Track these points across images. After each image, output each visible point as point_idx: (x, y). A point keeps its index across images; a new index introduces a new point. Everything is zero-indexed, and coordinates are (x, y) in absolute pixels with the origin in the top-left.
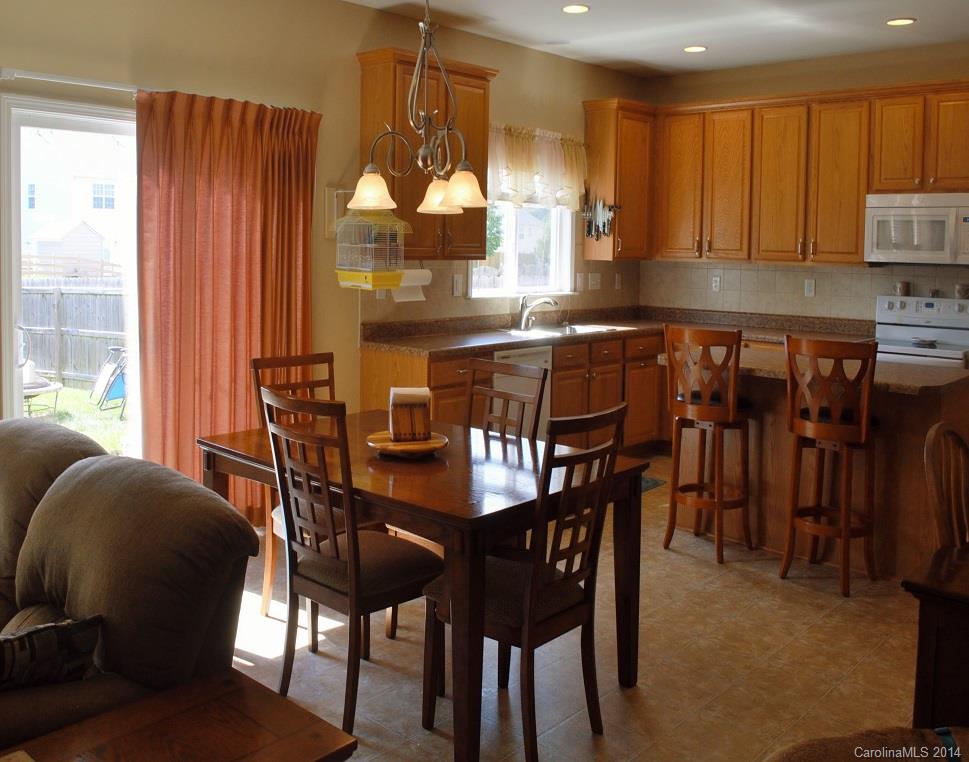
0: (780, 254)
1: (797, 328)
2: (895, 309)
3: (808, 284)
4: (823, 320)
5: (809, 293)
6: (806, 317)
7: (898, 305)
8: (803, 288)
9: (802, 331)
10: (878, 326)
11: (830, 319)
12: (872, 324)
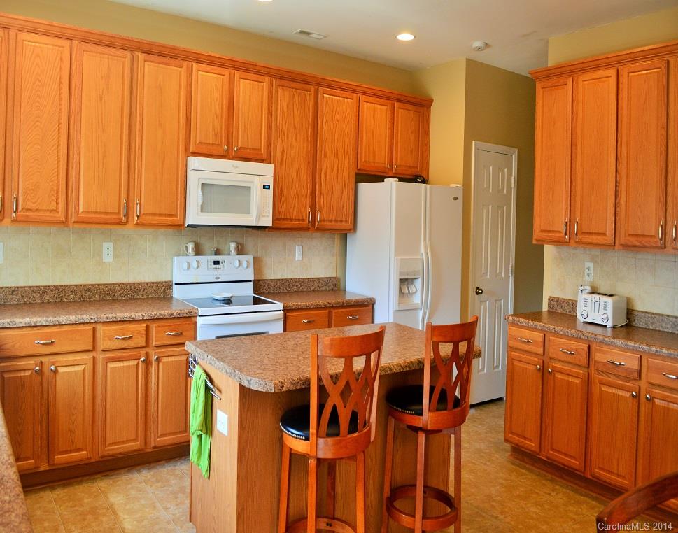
0: (103, 216)
1: (97, 297)
2: (191, 269)
3: (107, 247)
4: (123, 286)
5: (107, 257)
6: (106, 285)
7: (195, 264)
8: (100, 254)
9: (103, 300)
10: (175, 287)
11: (129, 284)
12: (168, 285)
